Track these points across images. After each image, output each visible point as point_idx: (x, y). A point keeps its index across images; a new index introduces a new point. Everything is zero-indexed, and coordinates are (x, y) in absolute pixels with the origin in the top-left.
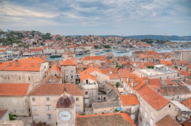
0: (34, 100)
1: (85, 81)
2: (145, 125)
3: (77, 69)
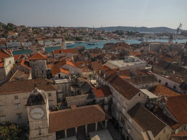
1: (57, 75)
2: (117, 114)
3: (48, 63)
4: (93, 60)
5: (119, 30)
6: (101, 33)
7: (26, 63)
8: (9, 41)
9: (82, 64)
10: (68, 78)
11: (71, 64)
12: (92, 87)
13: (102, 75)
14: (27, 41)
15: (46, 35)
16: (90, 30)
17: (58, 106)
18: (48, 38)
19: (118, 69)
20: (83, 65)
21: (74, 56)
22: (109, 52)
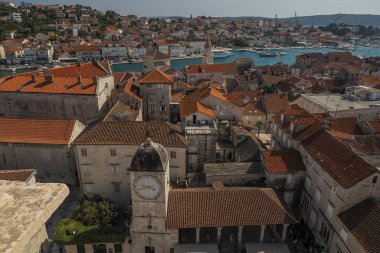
0: (84, 153)
1: (190, 118)
2: (313, 215)
3: (174, 92)
4: (270, 90)
5: (338, 22)
6: (291, 29)
7: (134, 88)
8: (107, 46)
9: (244, 97)
10: (211, 125)
11: (220, 96)
12: (261, 149)
13: (285, 125)
14: (139, 47)
15: (174, 34)
16: (267, 23)
17: (187, 179)
18: (177, 40)
19: (325, 115)
20: (245, 101)
21: (227, 80)
22: (308, 73)
